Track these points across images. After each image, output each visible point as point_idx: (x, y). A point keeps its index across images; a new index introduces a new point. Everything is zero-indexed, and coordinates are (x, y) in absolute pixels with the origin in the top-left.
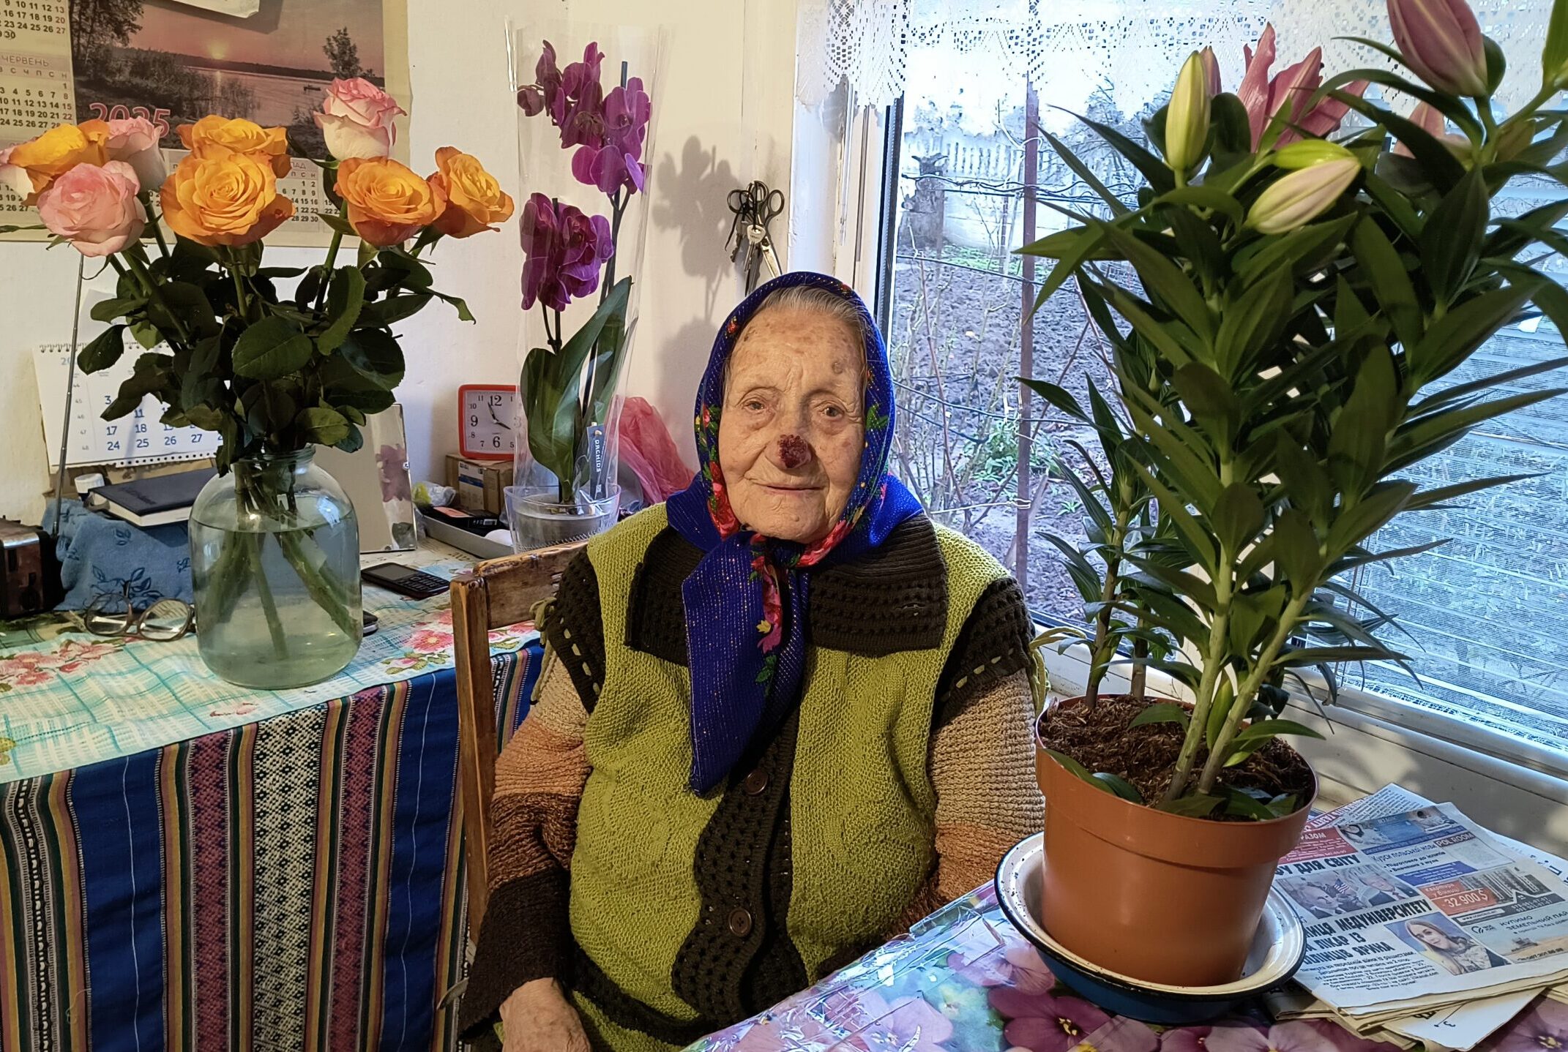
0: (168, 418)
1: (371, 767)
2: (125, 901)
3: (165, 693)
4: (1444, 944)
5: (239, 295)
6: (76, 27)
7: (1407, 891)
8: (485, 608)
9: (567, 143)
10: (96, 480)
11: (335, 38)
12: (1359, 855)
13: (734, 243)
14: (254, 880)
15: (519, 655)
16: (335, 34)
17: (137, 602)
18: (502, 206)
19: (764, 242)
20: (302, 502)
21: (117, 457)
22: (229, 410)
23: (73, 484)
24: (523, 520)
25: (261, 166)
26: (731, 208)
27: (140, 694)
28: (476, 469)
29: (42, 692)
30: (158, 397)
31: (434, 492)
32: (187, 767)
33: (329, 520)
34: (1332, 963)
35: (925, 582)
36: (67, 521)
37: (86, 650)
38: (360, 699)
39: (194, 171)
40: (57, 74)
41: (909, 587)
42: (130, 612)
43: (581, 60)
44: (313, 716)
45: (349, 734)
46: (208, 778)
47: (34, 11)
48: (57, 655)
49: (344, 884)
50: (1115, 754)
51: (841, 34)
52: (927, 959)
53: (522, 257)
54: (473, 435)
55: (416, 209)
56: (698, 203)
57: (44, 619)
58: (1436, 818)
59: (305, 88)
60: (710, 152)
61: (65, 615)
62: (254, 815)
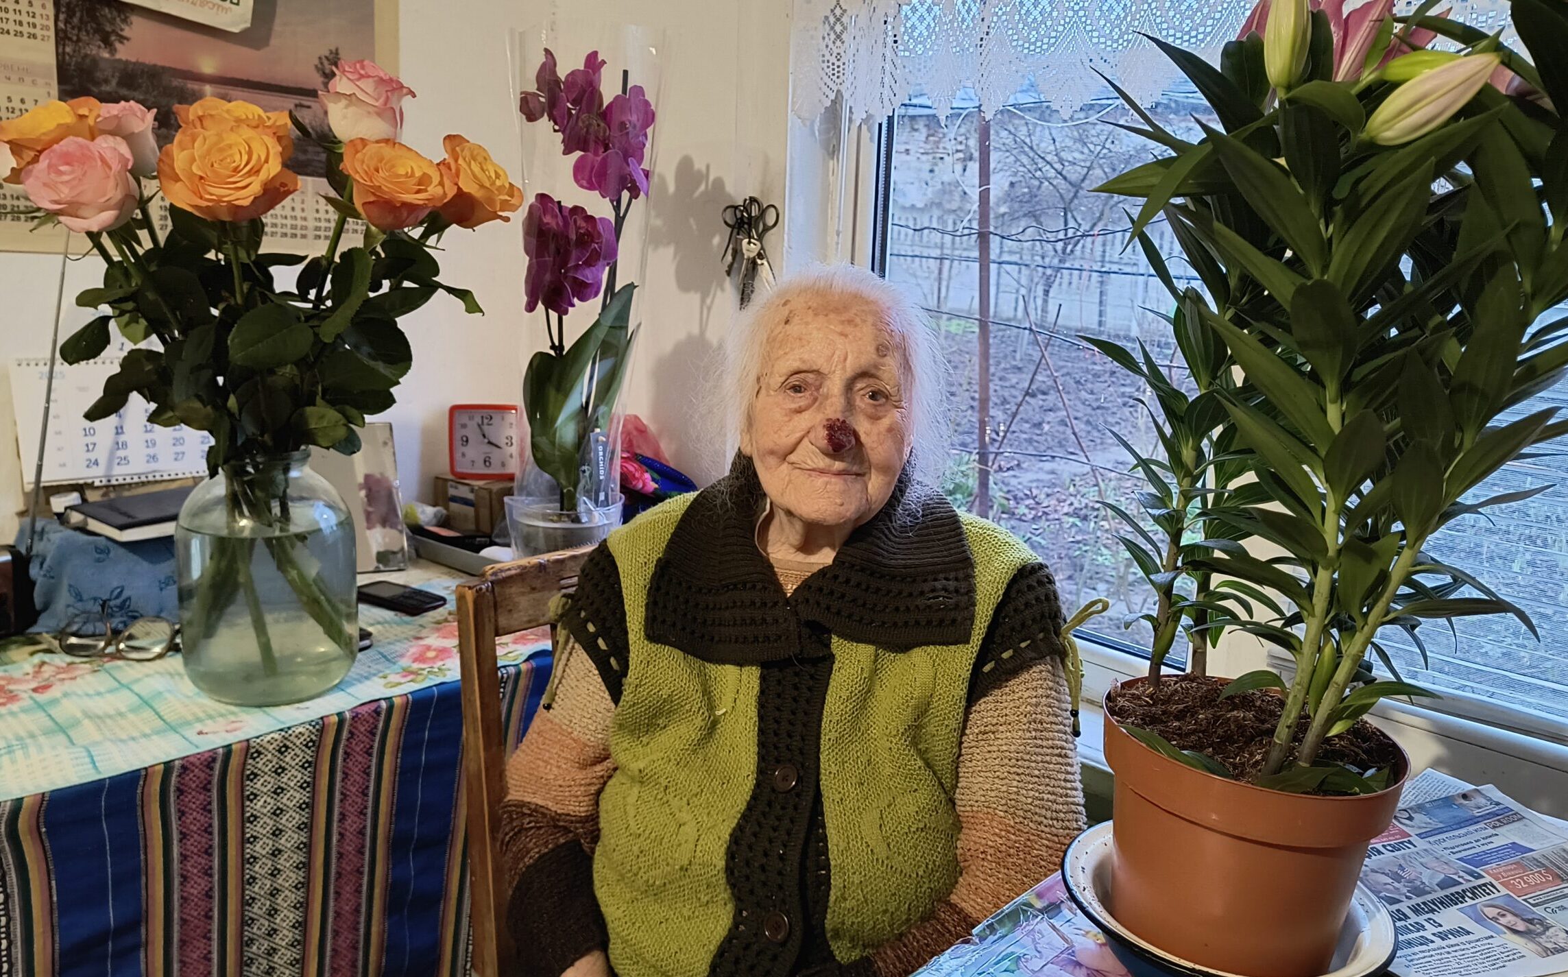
0: (153, 418)
1: (367, 787)
2: (101, 938)
3: (148, 713)
4: (1521, 926)
5: (237, 281)
6: (61, 35)
7: (1471, 874)
8: (492, 614)
9: (567, 151)
10: (73, 498)
11: (327, 58)
12: (1414, 839)
13: (729, 258)
14: (243, 911)
15: (524, 667)
16: (327, 54)
17: (116, 622)
18: (512, 196)
19: (760, 256)
20: (296, 510)
21: (96, 475)
22: (221, 407)
23: (48, 503)
24: (526, 530)
25: (266, 138)
26: (726, 223)
27: (121, 714)
28: (466, 489)
29: (12, 714)
30: (145, 397)
31: (423, 512)
32: (172, 789)
33: (323, 525)
34: (1416, 949)
35: (952, 575)
36: (41, 539)
37: (60, 670)
38: (357, 714)
39: (194, 141)
40: (40, 81)
41: (935, 580)
42: (109, 632)
43: (582, 68)
44: (307, 734)
45: (345, 753)
46: (194, 800)
47: (18, 17)
48: (30, 677)
49: (338, 914)
50: (1194, 732)
51: (835, 51)
52: (996, 964)
53: (524, 261)
54: (463, 455)
55: (426, 191)
56: (692, 221)
57: (15, 642)
58: (1482, 801)
59: (296, 106)
60: (704, 169)
61: (38, 637)
62: (244, 841)
